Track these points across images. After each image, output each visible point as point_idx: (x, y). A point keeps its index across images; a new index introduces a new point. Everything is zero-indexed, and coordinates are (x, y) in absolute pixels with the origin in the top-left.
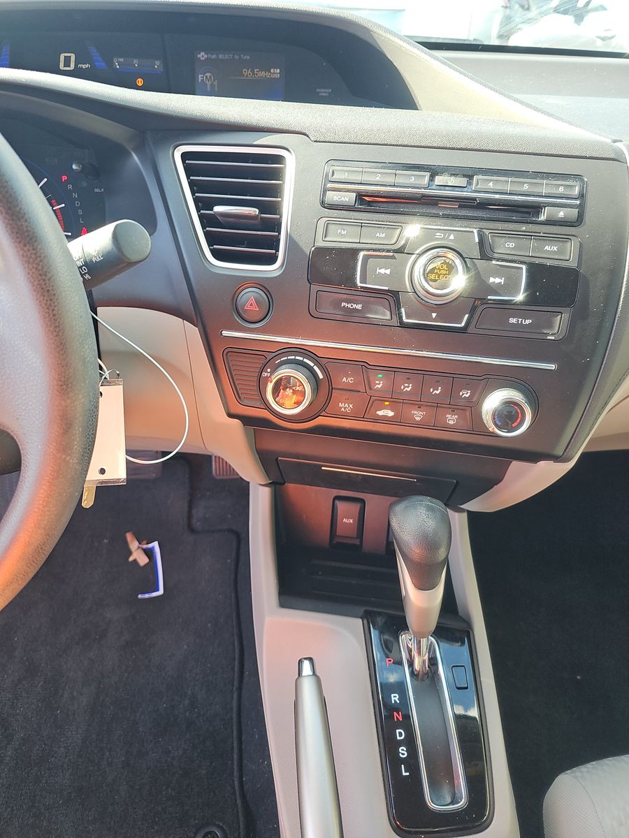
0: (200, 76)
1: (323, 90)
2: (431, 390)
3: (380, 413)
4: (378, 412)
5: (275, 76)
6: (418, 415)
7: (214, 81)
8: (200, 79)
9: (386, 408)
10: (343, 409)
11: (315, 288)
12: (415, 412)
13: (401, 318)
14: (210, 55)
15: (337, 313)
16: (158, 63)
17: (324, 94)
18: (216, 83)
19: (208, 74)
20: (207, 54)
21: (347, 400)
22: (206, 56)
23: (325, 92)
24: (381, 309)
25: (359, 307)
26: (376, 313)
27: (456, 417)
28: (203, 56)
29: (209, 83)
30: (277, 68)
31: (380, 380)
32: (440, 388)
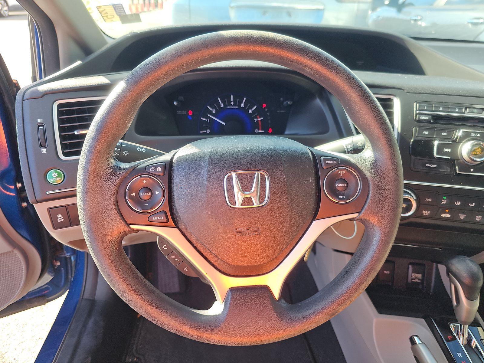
2: (470, 204)
3: (443, 215)
4: (442, 215)
6: (462, 217)
9: (446, 213)
10: (424, 214)
11: (413, 158)
12: (461, 215)
13: (456, 171)
15: (423, 168)
21: (426, 209)
24: (445, 167)
25: (435, 166)
26: (443, 169)
27: (481, 217)
31: (444, 199)
32: (474, 203)
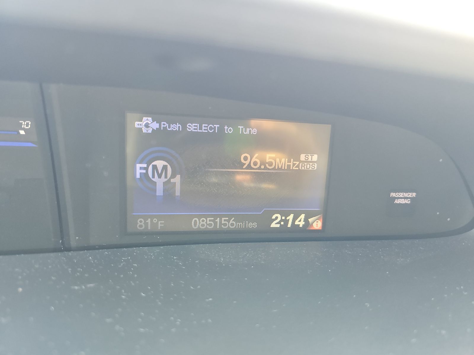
0: (138, 166)
1: (401, 195)
5: (309, 167)
7: (173, 176)
8: (138, 172)
14: (164, 124)
16: (26, 124)
17: (403, 201)
18: (177, 180)
19: (160, 164)
20: (159, 122)
22: (155, 126)
23: (407, 198)
28: (147, 126)
29: (160, 182)
30: (312, 153)
